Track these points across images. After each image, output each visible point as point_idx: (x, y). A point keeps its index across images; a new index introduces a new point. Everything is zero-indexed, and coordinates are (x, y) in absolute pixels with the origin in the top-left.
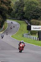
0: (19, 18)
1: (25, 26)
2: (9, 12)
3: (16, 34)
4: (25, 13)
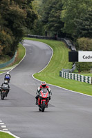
0: (50, 35)
2: (27, 23)
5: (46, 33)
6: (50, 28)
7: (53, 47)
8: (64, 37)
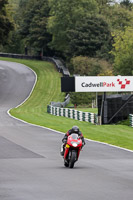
0: (32, 52)
3: (24, 106)
4: (51, 36)
5: (26, 50)
7: (37, 70)
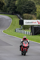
0: (11, 12)
1: (17, 21)
4: (17, 7)
5: (9, 11)
6: (10, 9)
7: (12, 18)
8: (17, 14)
